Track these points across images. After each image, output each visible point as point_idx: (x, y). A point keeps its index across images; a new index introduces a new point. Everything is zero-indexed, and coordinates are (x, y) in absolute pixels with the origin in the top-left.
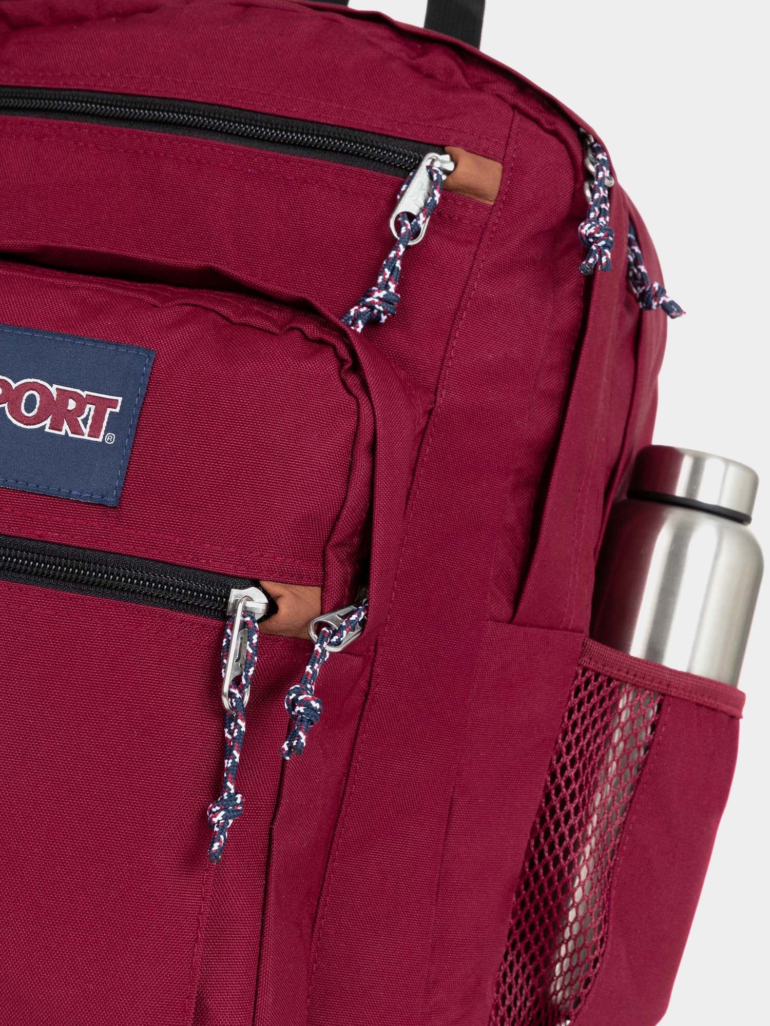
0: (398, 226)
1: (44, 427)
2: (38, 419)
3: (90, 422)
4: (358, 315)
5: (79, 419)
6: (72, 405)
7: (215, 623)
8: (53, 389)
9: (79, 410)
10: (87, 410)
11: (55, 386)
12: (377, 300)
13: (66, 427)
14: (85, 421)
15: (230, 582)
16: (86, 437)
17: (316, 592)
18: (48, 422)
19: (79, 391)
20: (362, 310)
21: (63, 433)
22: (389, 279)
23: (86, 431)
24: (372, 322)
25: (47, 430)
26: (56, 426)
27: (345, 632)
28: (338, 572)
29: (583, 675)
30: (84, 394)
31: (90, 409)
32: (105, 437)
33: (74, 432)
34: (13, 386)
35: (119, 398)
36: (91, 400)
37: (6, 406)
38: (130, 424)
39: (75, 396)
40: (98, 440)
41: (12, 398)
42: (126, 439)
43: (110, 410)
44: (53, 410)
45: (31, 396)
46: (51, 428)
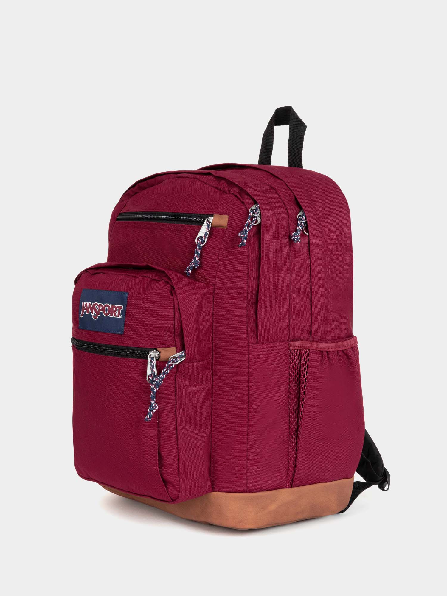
0: (198, 240)
1: (109, 316)
2: (108, 314)
3: (118, 313)
4: (190, 268)
5: (116, 312)
6: (114, 309)
7: (144, 360)
8: (110, 306)
9: (116, 310)
10: (117, 310)
11: (111, 305)
12: (192, 263)
13: (113, 315)
14: (117, 313)
15: (149, 350)
16: (117, 317)
17: (175, 348)
18: (110, 314)
19: (115, 305)
20: (190, 266)
21: (113, 317)
22: (196, 257)
23: (117, 315)
24: (193, 269)
25: (110, 316)
26: (111, 315)
27: (178, 359)
28: (178, 342)
29: (294, 352)
30: (116, 306)
31: (118, 309)
32: (121, 317)
33: (115, 316)
34: (104, 306)
35: (122, 306)
36: (118, 307)
37: (102, 311)
38: (125, 313)
39: (114, 307)
40: (119, 317)
41: (103, 309)
42: (124, 317)
43: (121, 309)
44: (111, 311)
45: (107, 308)
46: (111, 316)
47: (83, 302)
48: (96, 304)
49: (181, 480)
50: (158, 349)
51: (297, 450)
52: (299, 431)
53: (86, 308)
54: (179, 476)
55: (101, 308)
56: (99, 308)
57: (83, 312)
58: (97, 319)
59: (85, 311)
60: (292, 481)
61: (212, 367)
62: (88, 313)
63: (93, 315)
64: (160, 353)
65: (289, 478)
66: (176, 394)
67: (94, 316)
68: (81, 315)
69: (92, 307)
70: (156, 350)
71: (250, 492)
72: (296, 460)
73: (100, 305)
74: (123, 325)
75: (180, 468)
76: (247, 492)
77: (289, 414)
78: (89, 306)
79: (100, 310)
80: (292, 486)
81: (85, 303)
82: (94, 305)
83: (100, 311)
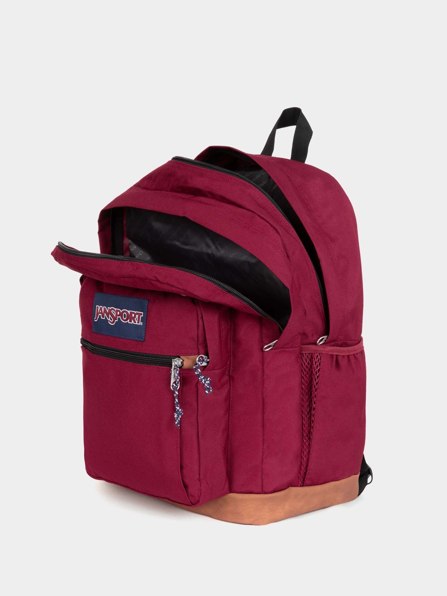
2: (127, 320)
3: (137, 319)
5: (135, 319)
6: (133, 315)
7: (168, 368)
8: (129, 312)
9: (135, 317)
13: (133, 321)
14: (136, 319)
15: (172, 357)
16: (137, 324)
18: (129, 320)
21: (132, 323)
23: (137, 322)
26: (131, 321)
28: (202, 351)
29: (306, 356)
30: (135, 312)
32: (141, 323)
33: (134, 323)
34: (121, 311)
35: (143, 313)
36: (137, 314)
37: (120, 317)
38: (146, 320)
39: (134, 313)
40: (139, 324)
41: (121, 315)
42: (145, 324)
43: (141, 316)
44: (129, 317)
45: (125, 314)
46: (129, 322)
47: (97, 306)
48: (112, 309)
49: (202, 485)
50: (181, 357)
51: (309, 451)
52: (312, 434)
53: (100, 312)
54: (200, 482)
55: (118, 313)
56: (117, 313)
57: (97, 316)
58: (114, 324)
59: (100, 315)
60: (304, 480)
61: (229, 373)
62: (103, 317)
63: (109, 319)
64: (183, 361)
65: (301, 477)
66: (198, 401)
67: (111, 321)
68: (95, 318)
69: (108, 311)
70: (179, 357)
71: (265, 493)
72: (308, 460)
73: (117, 311)
74: (144, 332)
75: (201, 473)
76: (262, 494)
77: (302, 415)
78: (104, 310)
79: (117, 315)
80: (303, 485)
81: (99, 307)
82: (110, 310)
83: (118, 317)
